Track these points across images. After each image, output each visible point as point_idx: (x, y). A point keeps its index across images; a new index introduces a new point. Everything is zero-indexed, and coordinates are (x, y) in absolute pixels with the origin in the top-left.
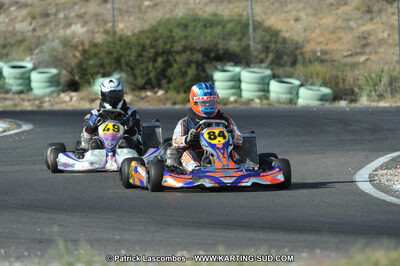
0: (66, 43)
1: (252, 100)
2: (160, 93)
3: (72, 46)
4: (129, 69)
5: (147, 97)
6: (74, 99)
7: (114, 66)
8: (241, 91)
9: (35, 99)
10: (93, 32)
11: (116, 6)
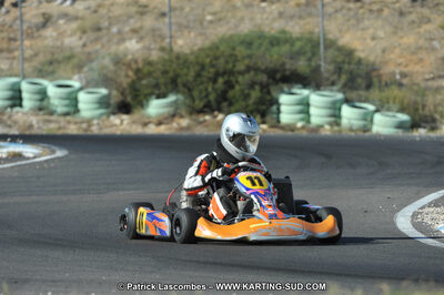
0: (117, 61)
1: (322, 126)
2: (220, 116)
3: (124, 64)
4: (186, 90)
5: (205, 121)
6: (125, 122)
7: (170, 87)
8: (309, 116)
9: (82, 122)
10: (149, 49)
11: (173, 20)
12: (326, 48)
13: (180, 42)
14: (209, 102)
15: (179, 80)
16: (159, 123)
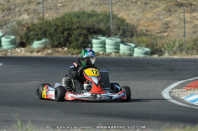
0: (19, 23)
1: (111, 53)
2: (66, 49)
3: (22, 25)
4: (50, 37)
5: (59, 51)
6: (23, 51)
7: (43, 35)
8: (106, 49)
9: (3, 51)
10: (33, 18)
11: (44, 6)
12: (113, 19)
13: (47, 15)
14: (60, 42)
15: (47, 32)
16: (38, 52)
